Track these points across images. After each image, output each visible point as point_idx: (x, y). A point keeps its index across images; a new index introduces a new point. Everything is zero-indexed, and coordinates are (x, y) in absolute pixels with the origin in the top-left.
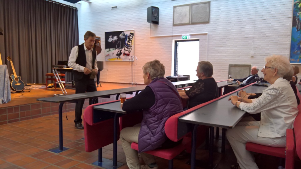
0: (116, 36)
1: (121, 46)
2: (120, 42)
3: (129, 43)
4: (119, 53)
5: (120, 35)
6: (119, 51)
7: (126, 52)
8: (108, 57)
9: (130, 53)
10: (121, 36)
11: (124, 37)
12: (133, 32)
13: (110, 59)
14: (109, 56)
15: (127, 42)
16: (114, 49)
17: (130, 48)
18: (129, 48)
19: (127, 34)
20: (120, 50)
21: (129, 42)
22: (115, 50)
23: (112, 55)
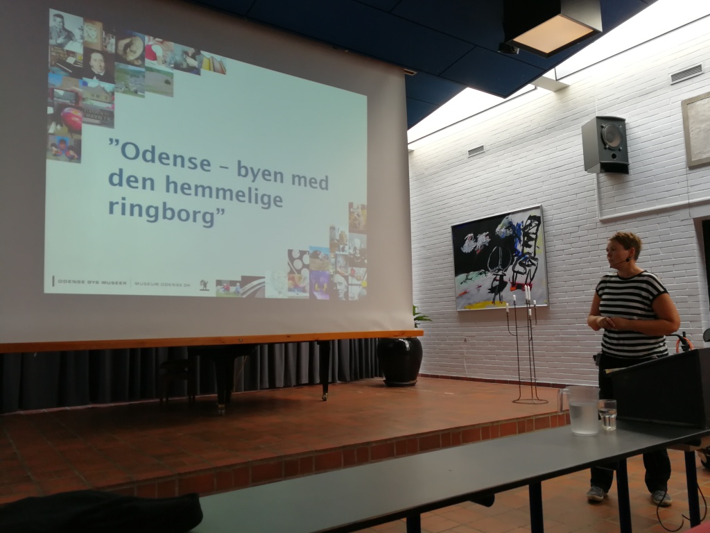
0: (484, 234)
1: (502, 262)
2: (497, 250)
3: (526, 250)
4: (497, 283)
5: (497, 227)
6: (498, 278)
7: (521, 279)
8: (463, 301)
9: (532, 280)
10: (501, 230)
11: (510, 232)
12: (536, 213)
13: (469, 304)
14: (466, 295)
15: (519, 247)
16: (481, 274)
17: (533, 264)
18: (528, 266)
19: (520, 222)
20: (500, 273)
21: (526, 245)
22: (484, 275)
23: (476, 290)
